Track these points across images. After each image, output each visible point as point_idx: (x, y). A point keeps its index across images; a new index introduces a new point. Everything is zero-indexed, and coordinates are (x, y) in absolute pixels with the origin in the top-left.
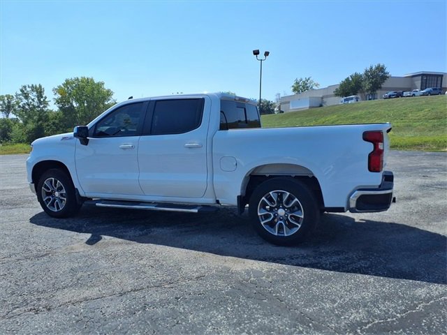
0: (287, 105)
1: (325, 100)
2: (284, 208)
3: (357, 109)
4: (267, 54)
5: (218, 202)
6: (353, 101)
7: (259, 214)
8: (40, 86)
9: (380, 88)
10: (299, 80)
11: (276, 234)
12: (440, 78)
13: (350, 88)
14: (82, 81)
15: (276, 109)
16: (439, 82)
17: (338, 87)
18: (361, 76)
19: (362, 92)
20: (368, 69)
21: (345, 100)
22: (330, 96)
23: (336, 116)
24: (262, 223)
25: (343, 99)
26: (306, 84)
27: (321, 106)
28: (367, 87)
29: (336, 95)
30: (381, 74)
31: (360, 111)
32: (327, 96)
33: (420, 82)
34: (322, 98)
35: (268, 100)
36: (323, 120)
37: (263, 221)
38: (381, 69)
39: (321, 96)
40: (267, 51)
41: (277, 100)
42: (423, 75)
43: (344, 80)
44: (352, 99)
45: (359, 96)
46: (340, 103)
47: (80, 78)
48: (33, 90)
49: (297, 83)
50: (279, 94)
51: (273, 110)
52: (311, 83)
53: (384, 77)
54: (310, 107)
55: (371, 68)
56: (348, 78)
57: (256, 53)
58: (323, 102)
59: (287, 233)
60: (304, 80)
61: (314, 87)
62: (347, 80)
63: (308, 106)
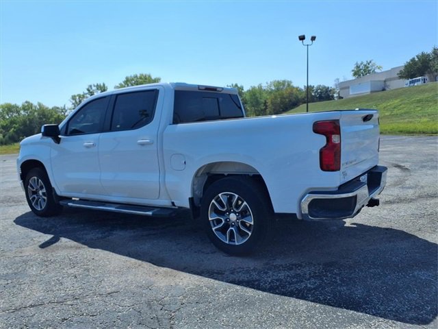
0: (347, 90)
1: (388, 83)
2: (235, 213)
3: (424, 91)
4: (313, 38)
5: (173, 203)
6: (420, 83)
7: (210, 219)
8: (104, 85)
10: (359, 63)
11: (227, 242)
13: (416, 69)
14: (141, 78)
15: (335, 95)
17: (402, 69)
18: (429, 55)
19: (431, 72)
21: (410, 82)
22: (394, 79)
23: (399, 100)
24: (214, 229)
25: (408, 81)
26: (368, 67)
27: (384, 90)
28: (436, 67)
29: (401, 77)
31: (427, 94)
32: (391, 79)
34: (385, 81)
35: (327, 86)
36: (384, 105)
37: (215, 226)
39: (384, 79)
40: (314, 35)
41: (336, 85)
43: (409, 61)
44: (419, 80)
45: (426, 77)
46: (405, 86)
47: (139, 75)
48: (98, 89)
49: (358, 67)
50: (338, 79)
51: (333, 96)
52: (373, 65)
54: (372, 92)
56: (414, 58)
57: (302, 38)
58: (385, 86)
59: (238, 241)
60: (365, 63)
61: (377, 71)
62: (413, 60)
63: (369, 91)
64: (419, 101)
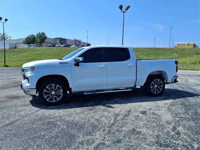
1: (17, 45)
3: (37, 50)
4: (6, 20)
6: (33, 47)
9: (44, 42)
11: (155, 93)
12: (65, 41)
13: (30, 41)
16: (65, 42)
17: (24, 40)
18: (35, 36)
19: (36, 43)
20: (38, 33)
21: (29, 46)
23: (27, 53)
25: (27, 45)
26: (4, 36)
27: (15, 48)
28: (39, 41)
29: (24, 43)
30: (44, 36)
32: (18, 44)
33: (59, 41)
34: (16, 44)
37: (152, 90)
38: (43, 34)
39: (15, 43)
42: (60, 39)
43: (27, 37)
44: (32, 46)
45: (35, 45)
46: (26, 47)
52: (6, 36)
53: (45, 38)
54: (10, 48)
55: (39, 33)
59: (158, 92)
60: (2, 34)
61: (9, 38)
62: (28, 37)
63: (9, 47)
64: (37, 54)
